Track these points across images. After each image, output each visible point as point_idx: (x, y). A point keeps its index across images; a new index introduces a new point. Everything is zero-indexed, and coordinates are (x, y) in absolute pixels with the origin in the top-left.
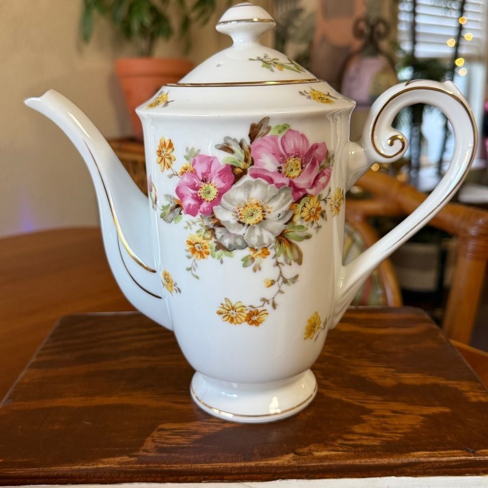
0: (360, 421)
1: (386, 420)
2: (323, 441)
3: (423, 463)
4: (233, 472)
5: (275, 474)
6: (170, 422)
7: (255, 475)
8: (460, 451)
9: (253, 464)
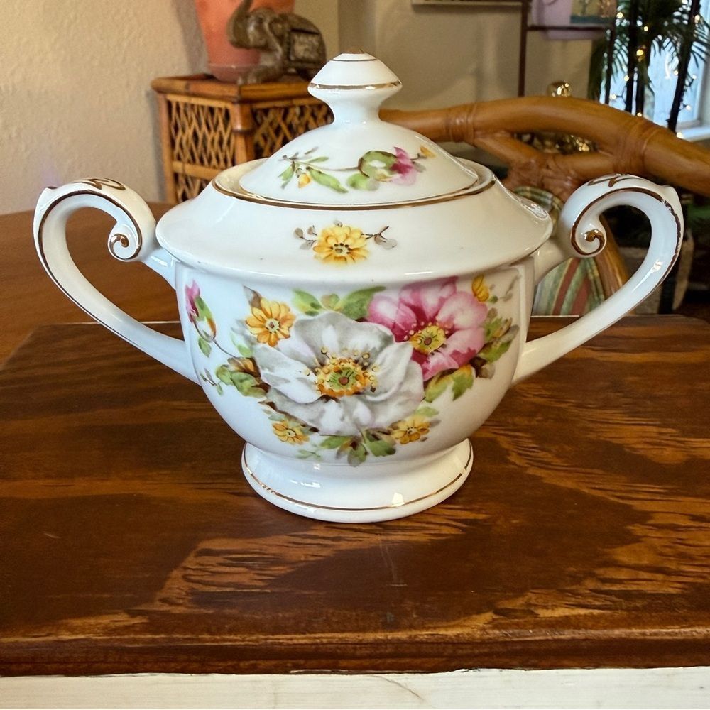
0: (628, 539)
1: (683, 536)
2: (557, 586)
4: (358, 653)
5: (452, 657)
6: (224, 537)
7: (408, 660)
9: (402, 635)
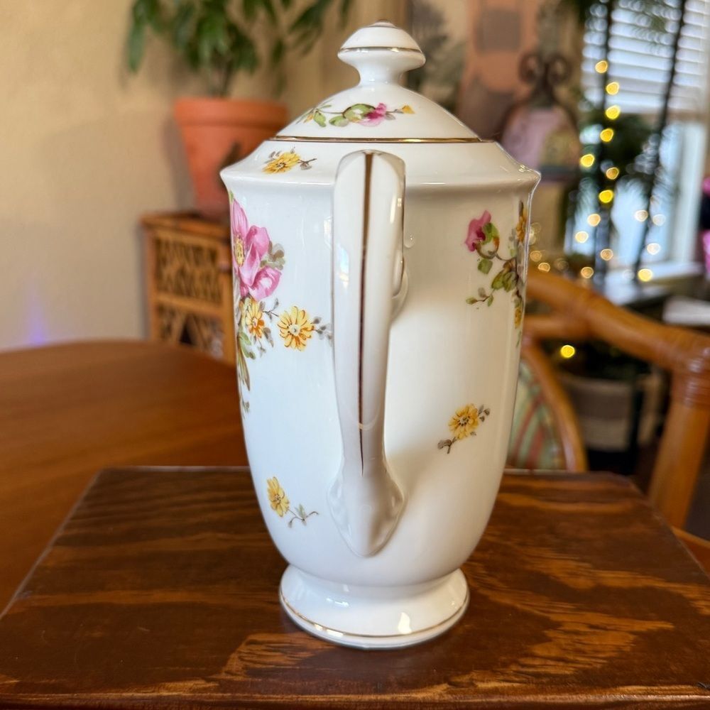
0: (542, 639)
1: (581, 638)
2: (490, 667)
3: (635, 702)
6: (265, 632)
8: (689, 687)
9: (388, 697)
